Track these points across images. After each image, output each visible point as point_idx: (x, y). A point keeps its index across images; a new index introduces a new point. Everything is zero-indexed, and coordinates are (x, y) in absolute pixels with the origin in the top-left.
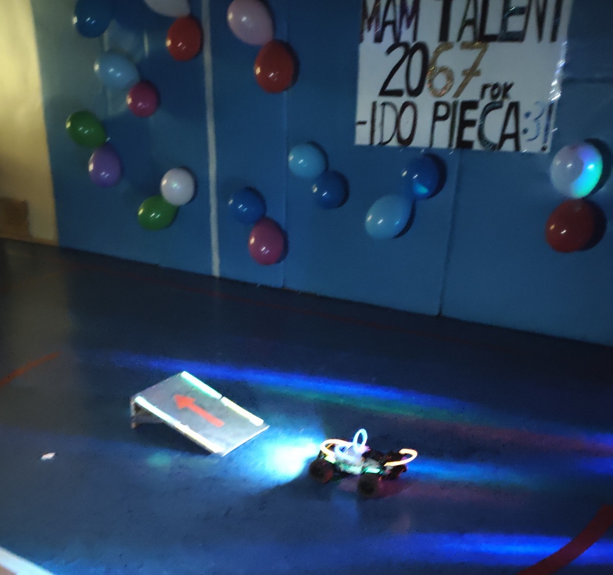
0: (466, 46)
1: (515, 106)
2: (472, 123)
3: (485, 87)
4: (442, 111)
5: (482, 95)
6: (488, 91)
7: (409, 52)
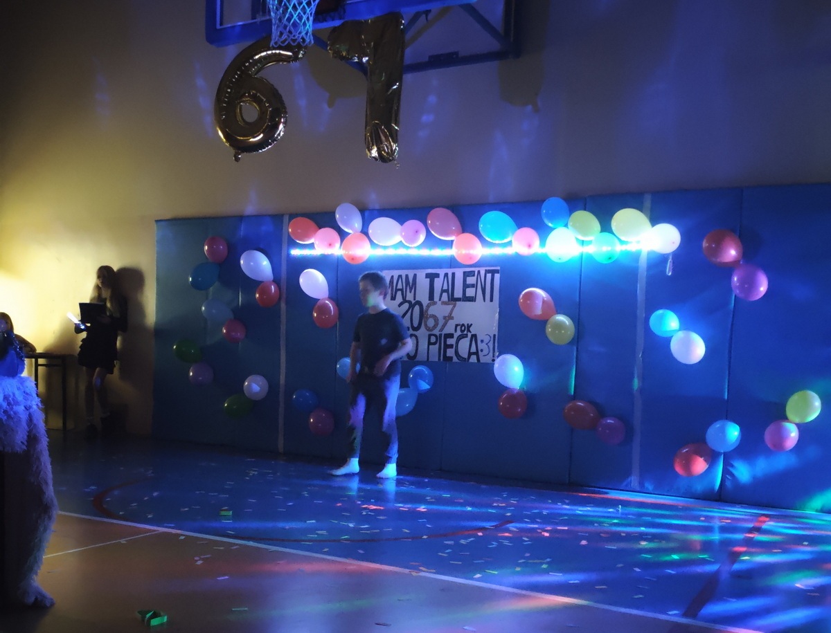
0: (444, 303)
1: (474, 336)
2: (451, 346)
3: (457, 326)
4: (433, 339)
5: (456, 330)
6: (459, 328)
7: (412, 306)
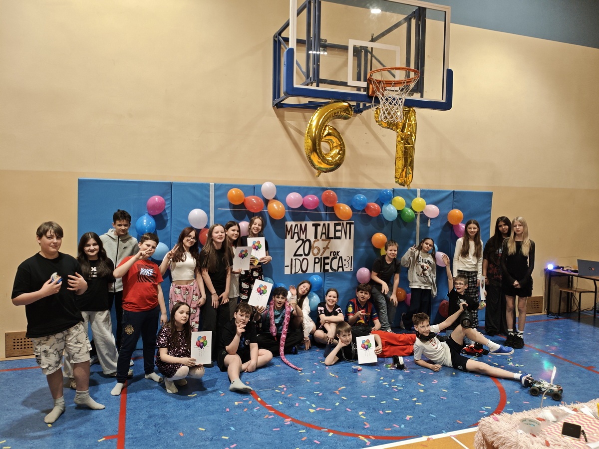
0: (323, 240)
1: (341, 258)
2: (328, 264)
4: (317, 260)
5: (331, 255)
6: (332, 253)
7: (304, 242)
